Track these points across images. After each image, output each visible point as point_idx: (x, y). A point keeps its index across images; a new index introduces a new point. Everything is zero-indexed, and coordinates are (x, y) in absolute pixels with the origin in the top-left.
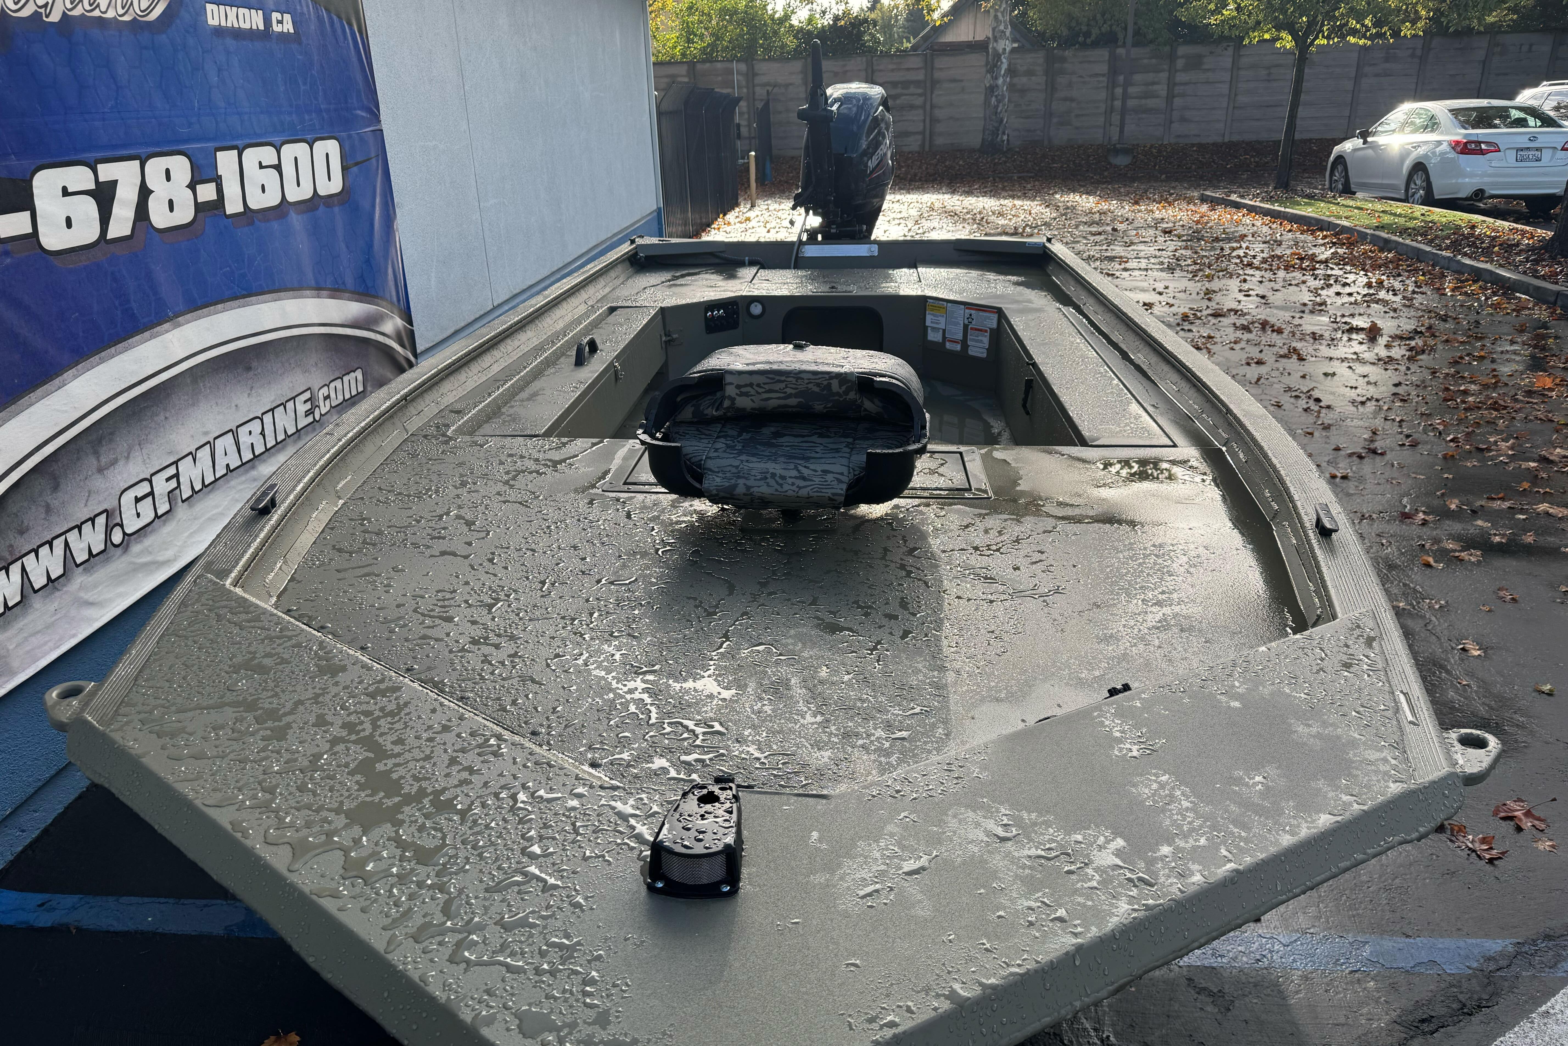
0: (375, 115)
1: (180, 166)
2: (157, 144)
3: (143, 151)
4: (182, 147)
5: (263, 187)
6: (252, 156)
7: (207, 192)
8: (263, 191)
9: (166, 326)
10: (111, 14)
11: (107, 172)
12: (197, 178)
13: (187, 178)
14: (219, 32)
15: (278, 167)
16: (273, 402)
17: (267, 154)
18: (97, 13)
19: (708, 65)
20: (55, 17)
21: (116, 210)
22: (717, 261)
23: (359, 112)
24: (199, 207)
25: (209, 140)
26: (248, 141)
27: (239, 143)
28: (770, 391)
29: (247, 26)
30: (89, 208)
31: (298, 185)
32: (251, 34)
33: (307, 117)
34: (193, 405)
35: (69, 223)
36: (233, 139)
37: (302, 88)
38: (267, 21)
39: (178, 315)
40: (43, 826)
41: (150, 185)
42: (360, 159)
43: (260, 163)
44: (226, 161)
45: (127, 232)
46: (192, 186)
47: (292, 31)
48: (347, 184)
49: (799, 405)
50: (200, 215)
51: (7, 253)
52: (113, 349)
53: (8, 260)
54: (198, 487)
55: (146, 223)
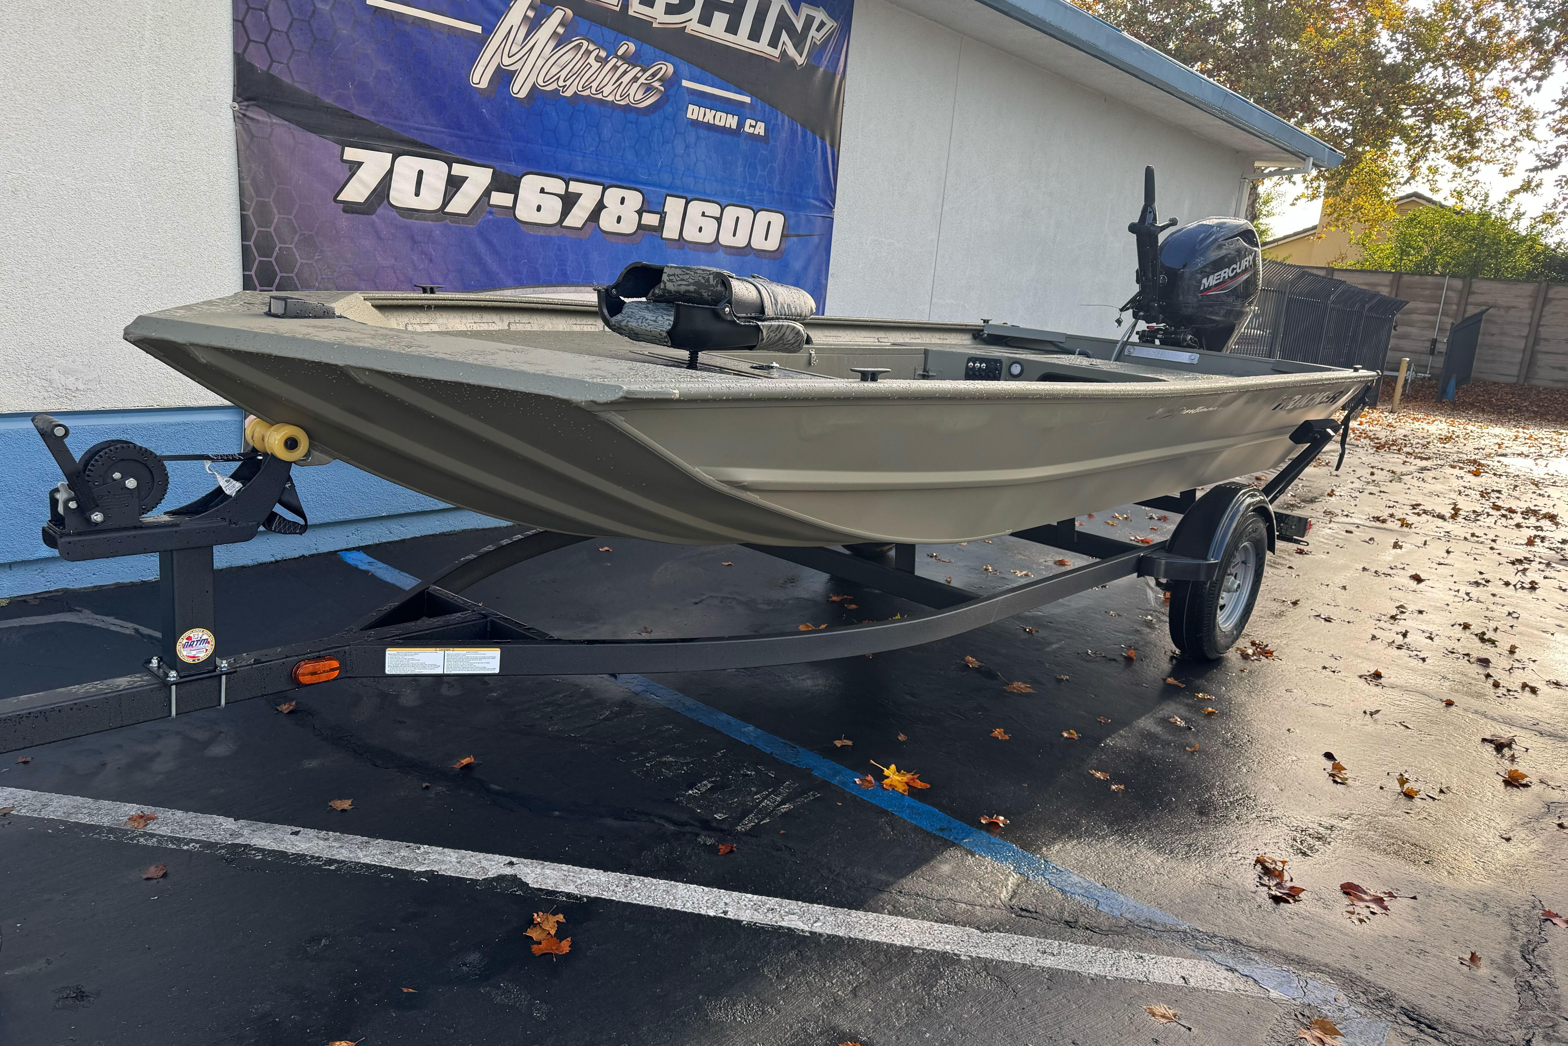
0: (829, 205)
1: (634, 199)
2: (621, 180)
3: (607, 182)
4: (639, 187)
5: (701, 228)
6: (696, 207)
7: (651, 219)
8: (700, 231)
10: (610, 98)
11: (574, 187)
12: (645, 208)
13: (638, 206)
14: (695, 123)
15: (719, 220)
17: (713, 209)
18: (600, 96)
19: (1417, 277)
20: (569, 93)
21: (575, 210)
22: (1055, 349)
23: (812, 201)
24: (640, 226)
25: (664, 187)
26: (698, 196)
27: (689, 197)
28: (682, 280)
29: (722, 124)
30: (557, 205)
31: (734, 235)
32: (724, 130)
33: (757, 193)
35: (539, 208)
36: (684, 191)
37: (759, 173)
38: (741, 124)
40: (403, 537)
41: (606, 202)
42: (801, 233)
43: (703, 212)
44: (674, 206)
45: (579, 225)
46: (640, 213)
47: (762, 133)
48: (783, 246)
49: (695, 292)
50: (639, 231)
51: (491, 213)
52: (544, 289)
53: (491, 217)
55: (594, 224)
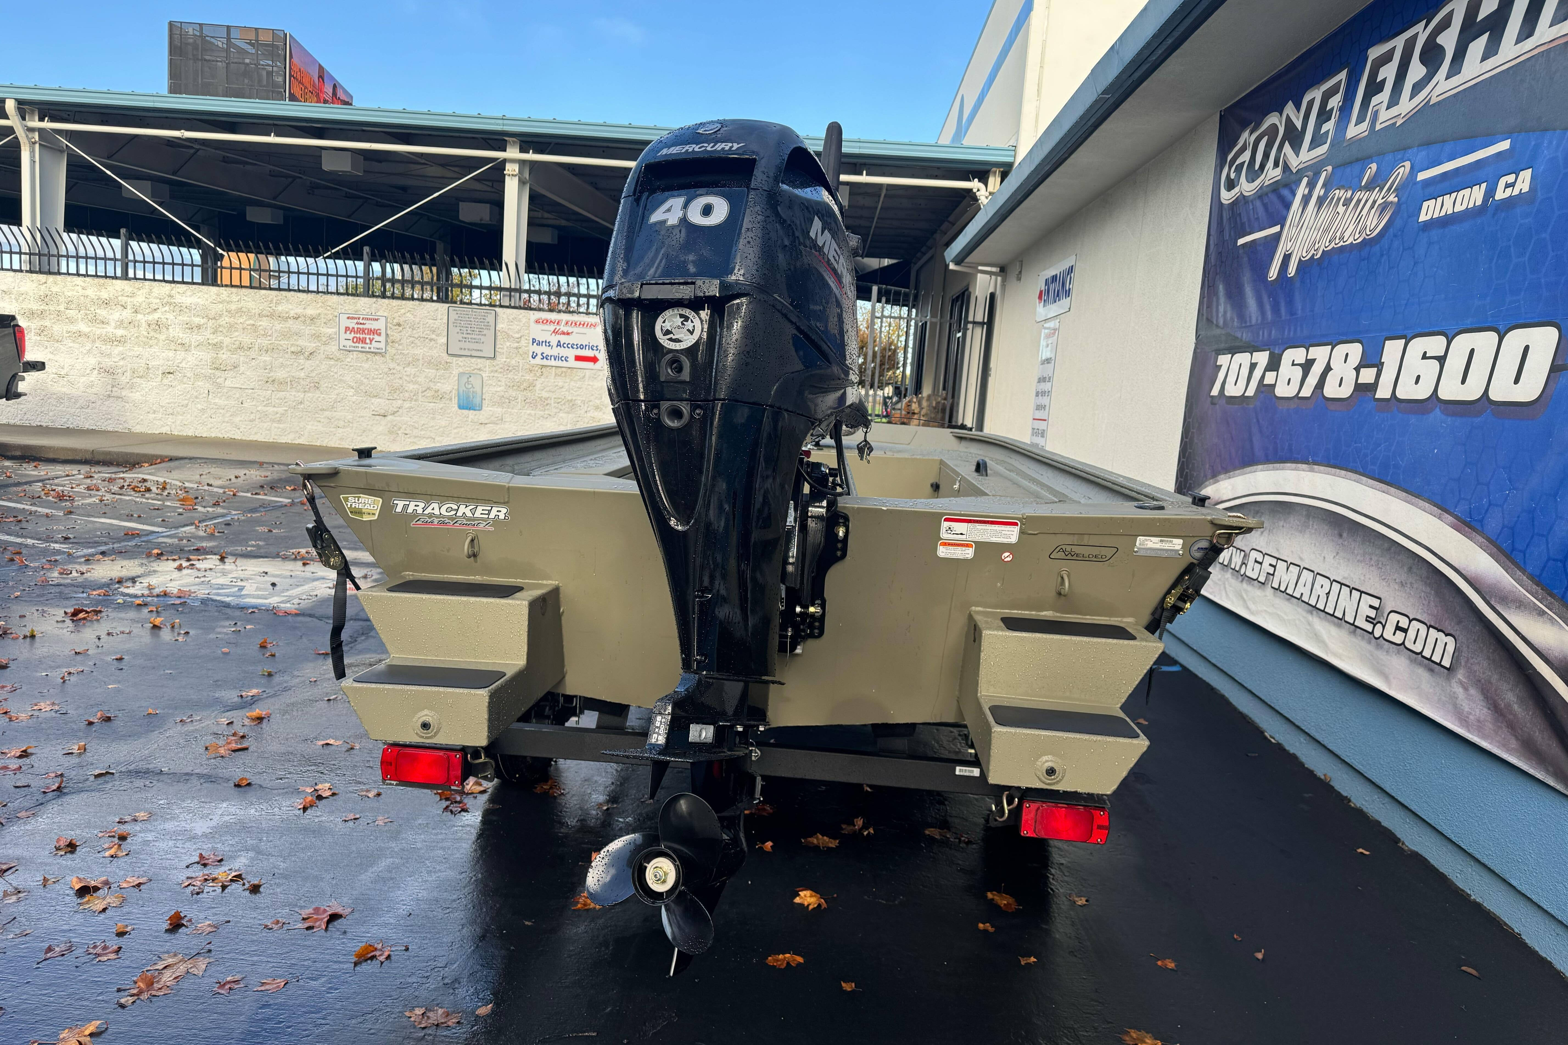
1: (1355, 352)
3: (1335, 338)
4: (1361, 337)
5: (1418, 377)
6: (1418, 345)
7: (1368, 375)
8: (1417, 382)
9: (1304, 466)
10: (1349, 241)
11: (1312, 353)
12: (1364, 363)
13: (1357, 362)
14: (1429, 225)
15: (1443, 360)
16: (1344, 578)
17: (1436, 345)
18: (1342, 243)
20: (1319, 254)
21: (1309, 378)
24: (1358, 387)
25: (1384, 328)
26: (1419, 330)
27: (1410, 332)
29: (1462, 208)
30: (1299, 375)
31: (1463, 383)
32: (1465, 215)
33: (1509, 298)
34: (1301, 532)
35: (1289, 382)
36: (1406, 327)
37: (1514, 261)
38: (1490, 192)
39: (1315, 463)
41: (1332, 363)
43: (1425, 353)
44: (1392, 350)
45: (1310, 394)
46: (1357, 369)
47: (1526, 189)
48: (1549, 391)
50: (1357, 393)
54: (1283, 588)
55: (1321, 392)
